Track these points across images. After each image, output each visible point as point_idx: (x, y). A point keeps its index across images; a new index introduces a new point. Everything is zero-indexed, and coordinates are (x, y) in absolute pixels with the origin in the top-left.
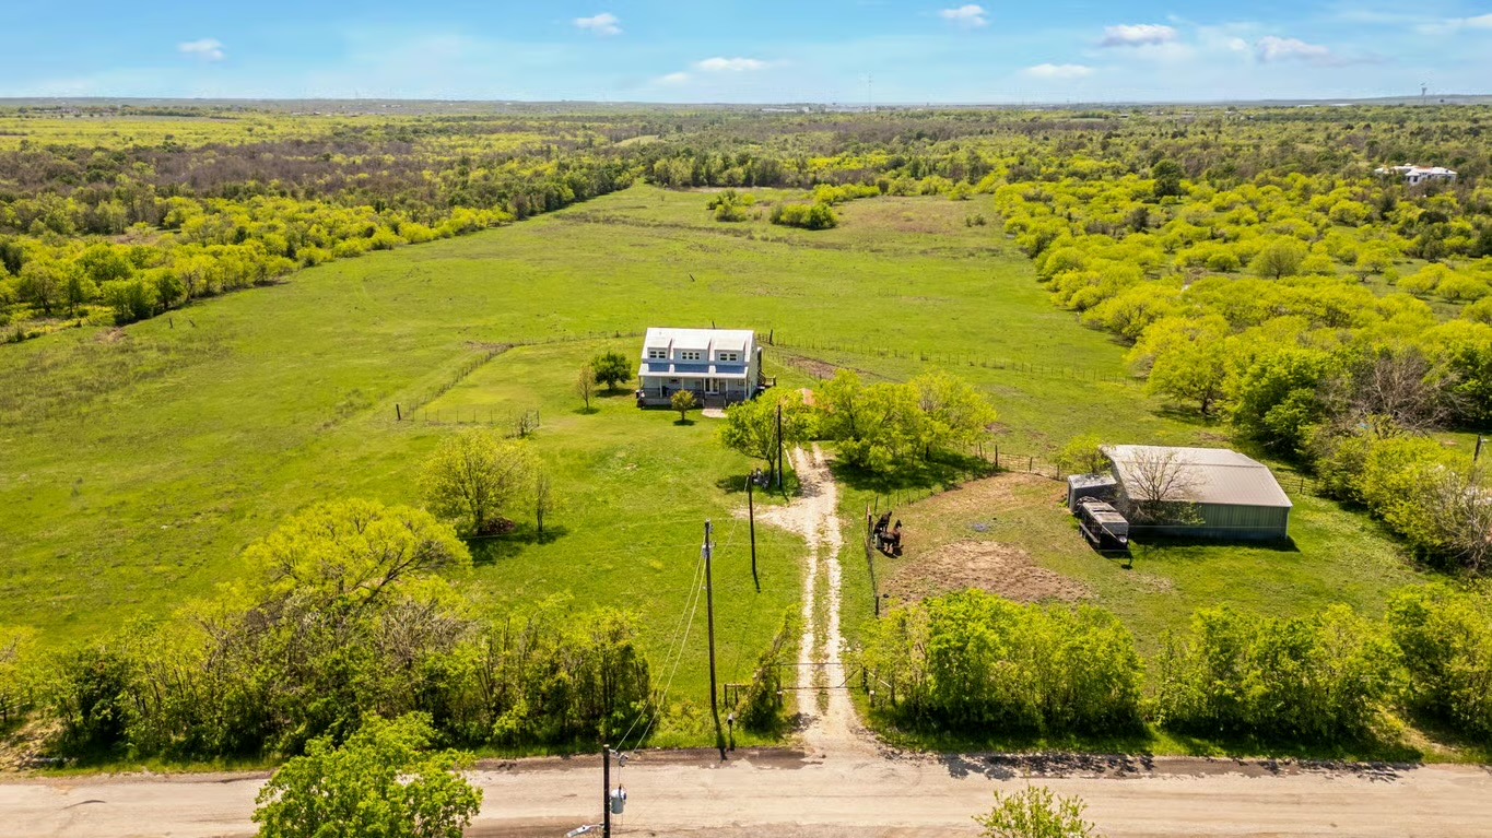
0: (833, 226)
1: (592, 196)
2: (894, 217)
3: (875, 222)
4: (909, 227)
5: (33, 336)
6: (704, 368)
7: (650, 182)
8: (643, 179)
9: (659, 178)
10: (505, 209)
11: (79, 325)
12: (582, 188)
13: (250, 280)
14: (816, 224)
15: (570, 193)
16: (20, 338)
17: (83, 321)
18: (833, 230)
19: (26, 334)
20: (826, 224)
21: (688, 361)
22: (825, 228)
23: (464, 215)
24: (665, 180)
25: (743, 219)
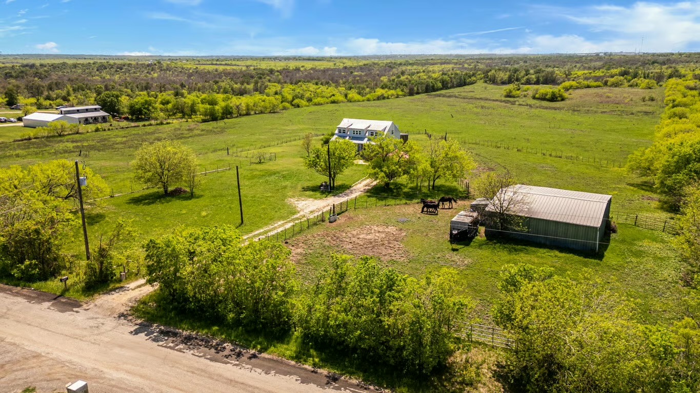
0: (563, 100)
1: (453, 87)
2: (601, 96)
3: (587, 98)
4: (608, 101)
5: (168, 123)
6: (362, 139)
7: (486, 82)
8: (482, 81)
9: (490, 80)
10: (402, 90)
11: (187, 121)
12: (447, 83)
13: (268, 110)
14: (553, 99)
15: (440, 85)
16: (162, 124)
17: (189, 120)
18: (563, 102)
19: (165, 123)
20: (559, 99)
21: (355, 135)
22: (558, 101)
23: (379, 92)
24: (493, 81)
25: (518, 97)
